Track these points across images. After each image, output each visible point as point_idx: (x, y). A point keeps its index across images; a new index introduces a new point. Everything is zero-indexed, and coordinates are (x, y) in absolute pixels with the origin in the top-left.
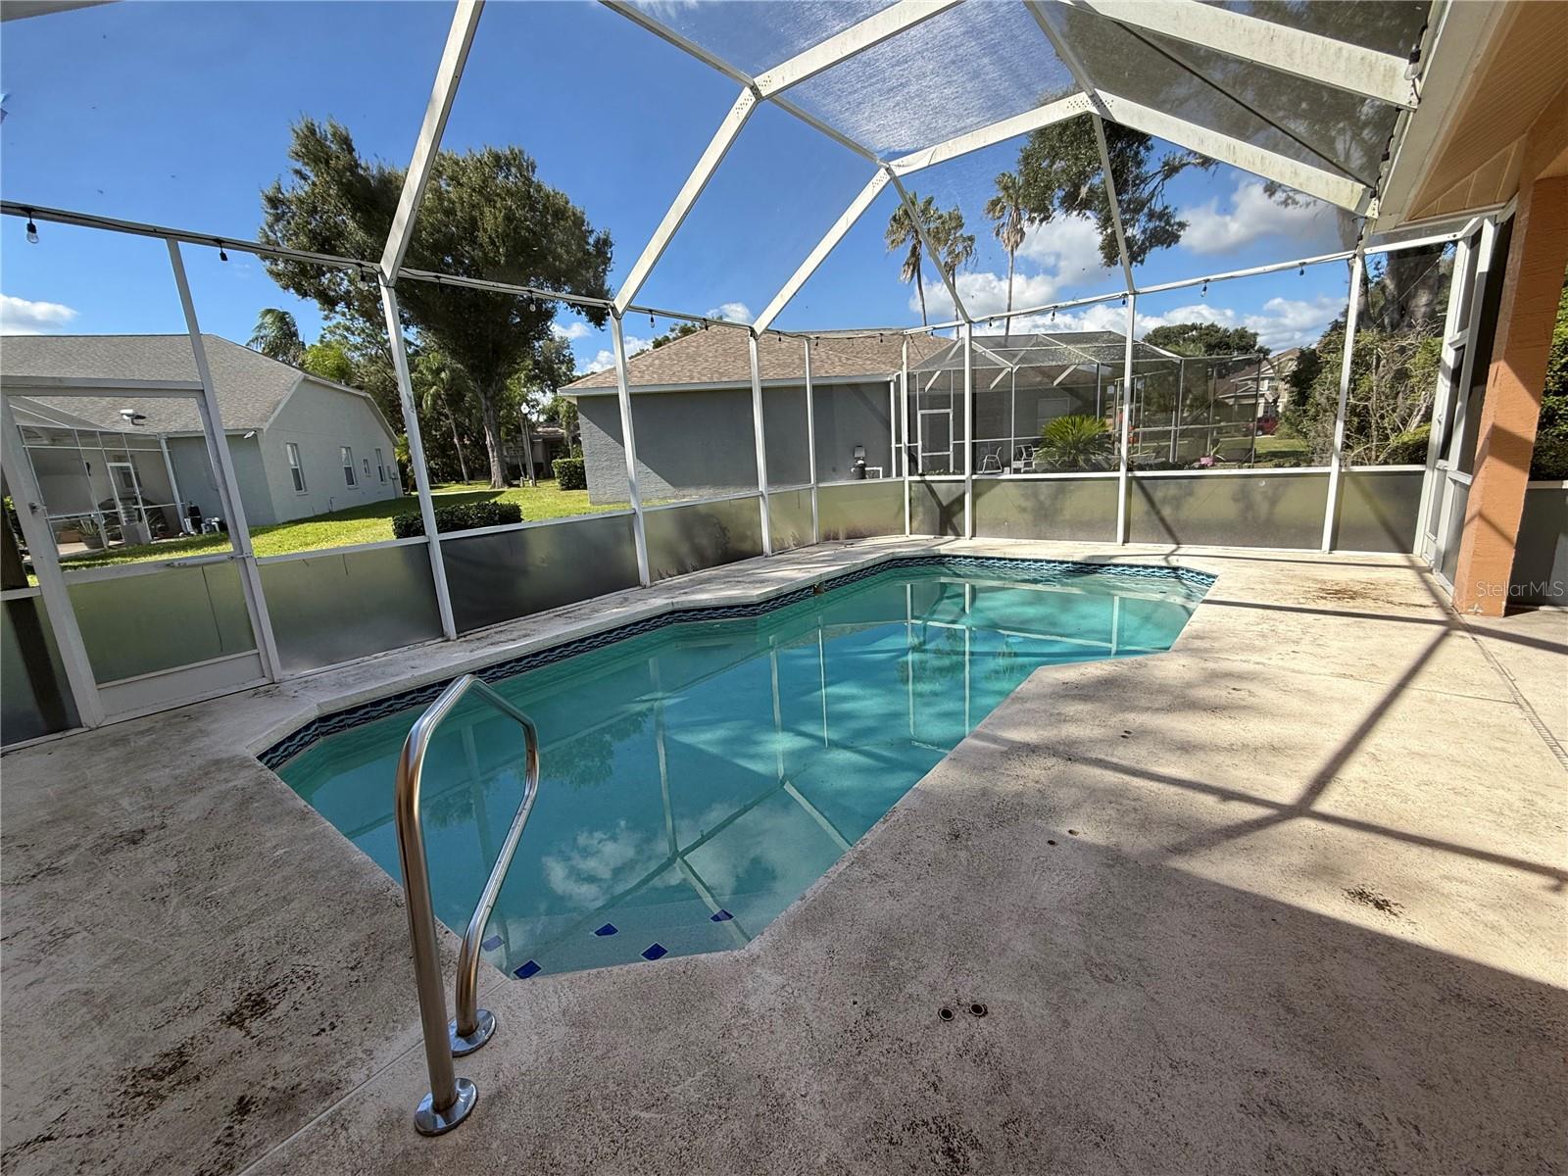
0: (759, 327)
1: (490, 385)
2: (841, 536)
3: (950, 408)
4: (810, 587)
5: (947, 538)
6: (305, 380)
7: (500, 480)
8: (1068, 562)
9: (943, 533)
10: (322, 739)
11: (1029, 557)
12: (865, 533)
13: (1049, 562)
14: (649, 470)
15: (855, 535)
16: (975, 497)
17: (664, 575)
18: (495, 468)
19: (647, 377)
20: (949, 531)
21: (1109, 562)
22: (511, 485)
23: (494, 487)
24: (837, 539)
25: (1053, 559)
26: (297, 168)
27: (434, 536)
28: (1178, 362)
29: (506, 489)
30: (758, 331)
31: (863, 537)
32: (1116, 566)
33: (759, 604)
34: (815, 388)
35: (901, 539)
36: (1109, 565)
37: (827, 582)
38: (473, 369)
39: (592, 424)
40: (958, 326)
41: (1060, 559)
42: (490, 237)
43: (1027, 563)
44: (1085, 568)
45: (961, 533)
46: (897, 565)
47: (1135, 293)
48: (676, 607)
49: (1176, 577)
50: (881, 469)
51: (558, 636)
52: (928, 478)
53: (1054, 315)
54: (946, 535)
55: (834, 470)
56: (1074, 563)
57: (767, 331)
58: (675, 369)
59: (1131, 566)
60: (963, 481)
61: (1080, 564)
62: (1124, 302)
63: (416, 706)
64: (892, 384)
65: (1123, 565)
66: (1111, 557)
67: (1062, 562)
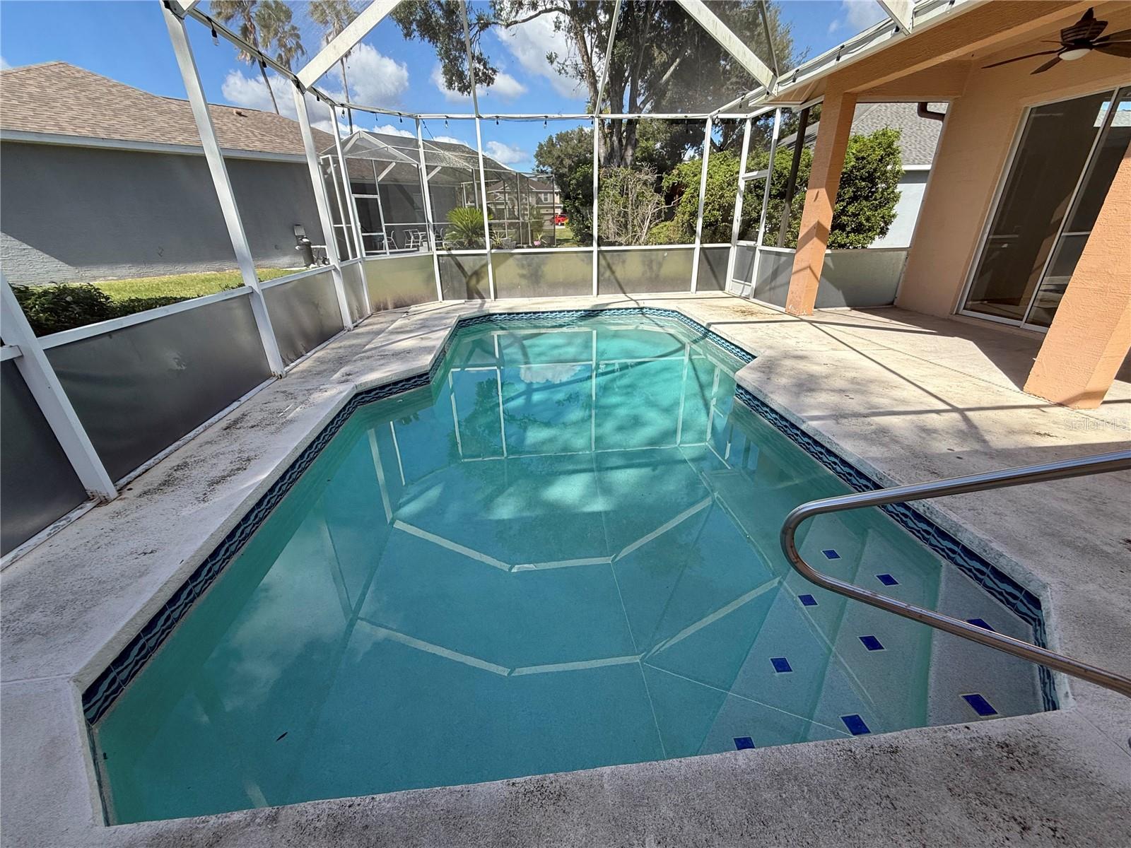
0: (304, 79)
2: (390, 306)
3: (376, 194)
5: (474, 301)
8: (581, 311)
9: (471, 298)
11: (556, 310)
12: (409, 302)
13: (569, 311)
16: (496, 267)
20: (476, 296)
21: (610, 307)
24: (387, 309)
25: (571, 309)
28: (515, 174)
30: (306, 84)
31: (408, 305)
32: (610, 310)
33: (430, 372)
35: (436, 305)
36: (606, 310)
41: (576, 309)
43: (554, 314)
44: (592, 314)
45: (486, 296)
48: (360, 389)
49: (642, 314)
52: (454, 252)
56: (585, 311)
59: (618, 309)
60: (486, 254)
61: (589, 311)
62: (592, 123)
65: (614, 309)
66: (608, 304)
67: (577, 311)
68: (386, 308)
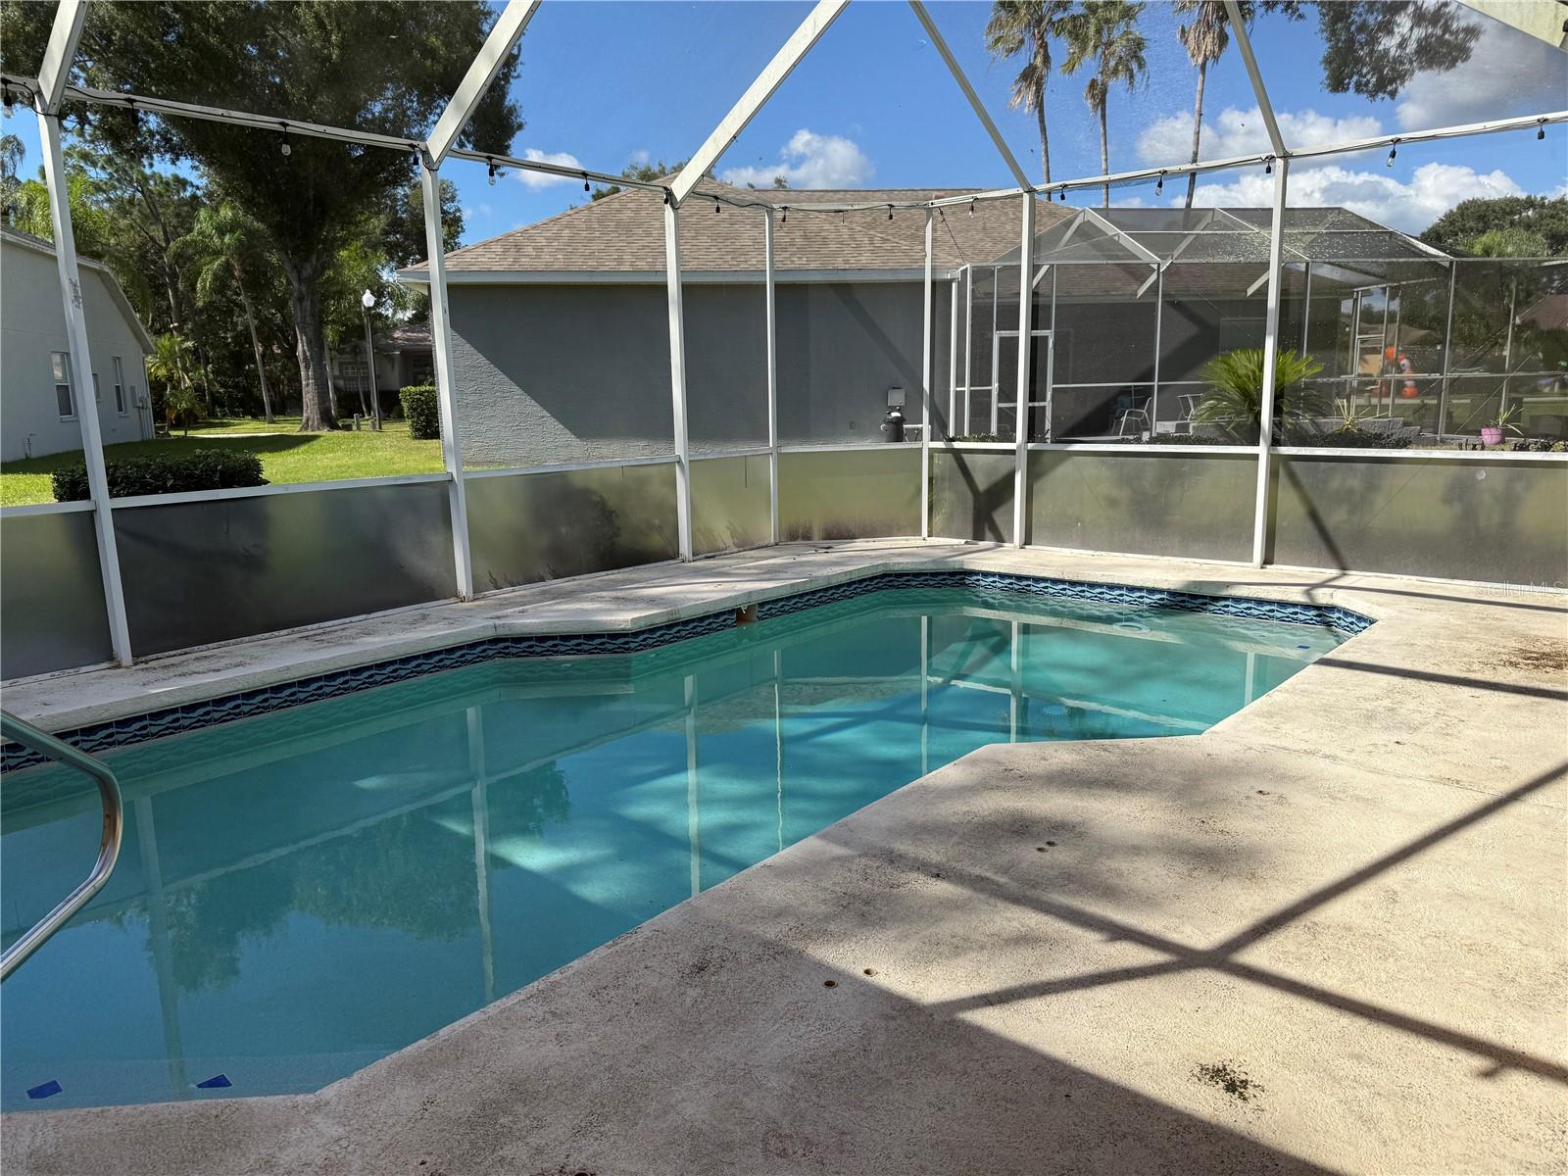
0: (681, 187)
1: (307, 259)
2: (816, 533)
3: (1050, 328)
4: (731, 612)
5: (982, 544)
7: (317, 416)
8: (1161, 591)
9: (978, 536)
11: (1100, 581)
12: (855, 530)
13: (1132, 589)
14: (545, 413)
15: (838, 534)
16: (1032, 478)
17: (500, 582)
18: (309, 396)
19: (547, 258)
20: (988, 534)
21: (1225, 593)
22: (334, 427)
23: (306, 427)
24: (809, 539)
25: (1138, 584)
27: (103, 501)
28: (1447, 264)
29: (325, 432)
30: (679, 194)
31: (849, 535)
32: (1238, 600)
33: (636, 634)
34: (779, 287)
35: (914, 541)
36: (1225, 598)
37: (762, 605)
38: (280, 231)
40: (1107, 184)
41: (1150, 585)
42: (317, 16)
43: (1097, 591)
44: (1189, 603)
45: (1004, 533)
46: (891, 582)
47: (1286, 156)
48: (501, 632)
49: (1327, 623)
51: (288, 668)
52: (957, 445)
53: (1160, 185)
54: (981, 539)
55: (852, 425)
56: (1170, 593)
57: (693, 193)
58: (595, 246)
59: (1260, 602)
60: (1012, 452)
61: (1183, 595)
62: (1269, 170)
63: (42, 764)
64: (954, 285)
65: (1248, 600)
66: (1228, 585)
67: (1152, 591)
68: (807, 537)
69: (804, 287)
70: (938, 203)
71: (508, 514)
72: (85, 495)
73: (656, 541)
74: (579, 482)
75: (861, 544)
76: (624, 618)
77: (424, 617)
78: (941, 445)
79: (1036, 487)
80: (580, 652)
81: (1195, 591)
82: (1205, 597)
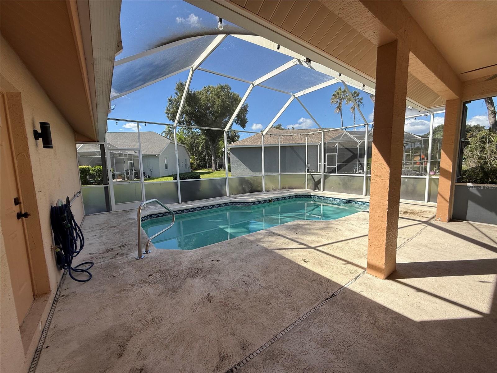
0: (264, 133)
1: (214, 144)
2: (287, 188)
3: (336, 153)
4: (268, 200)
5: (316, 191)
6: (171, 142)
7: (214, 168)
8: (345, 200)
9: (315, 189)
10: (150, 219)
11: (334, 197)
12: (294, 188)
13: (339, 199)
14: (247, 168)
15: (291, 188)
16: (325, 179)
17: (233, 194)
18: (213, 165)
19: (249, 143)
20: (317, 189)
21: (355, 200)
22: (217, 170)
23: (213, 170)
25: (341, 198)
26: (176, 92)
27: (179, 180)
28: (421, 140)
29: (215, 171)
30: (264, 134)
31: (293, 189)
32: (358, 201)
33: (252, 203)
34: (281, 147)
35: (305, 190)
36: (356, 201)
37: (274, 199)
38: (210, 139)
39: (233, 155)
40: (355, 127)
41: (343, 198)
42: (217, 106)
43: (337, 199)
44: (349, 202)
45: (320, 189)
46: (298, 197)
47: (368, 124)
48: (232, 201)
50: (314, 170)
52: (312, 173)
54: (316, 190)
56: (346, 200)
57: (266, 134)
58: (256, 141)
59: (362, 202)
60: (321, 175)
61: (348, 200)
62: (365, 127)
64: (319, 146)
65: (360, 201)
66: (356, 199)
67: (343, 199)
68: (285, 189)
69: (286, 146)
70: (308, 134)
71: (235, 184)
72: (177, 180)
73: (259, 189)
74: (246, 179)
75: (295, 190)
76: (250, 200)
77: (221, 199)
78: (309, 173)
79: (325, 181)
80: (243, 205)
81: (350, 200)
82: (352, 201)
